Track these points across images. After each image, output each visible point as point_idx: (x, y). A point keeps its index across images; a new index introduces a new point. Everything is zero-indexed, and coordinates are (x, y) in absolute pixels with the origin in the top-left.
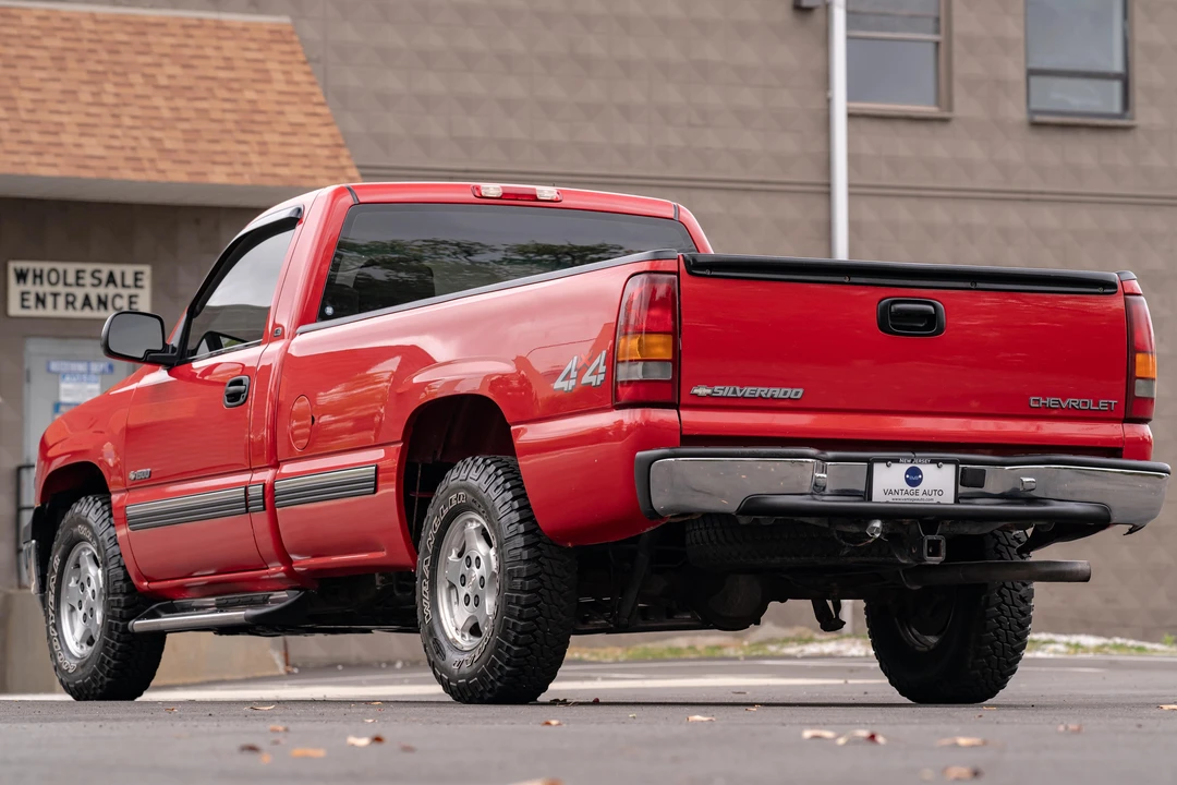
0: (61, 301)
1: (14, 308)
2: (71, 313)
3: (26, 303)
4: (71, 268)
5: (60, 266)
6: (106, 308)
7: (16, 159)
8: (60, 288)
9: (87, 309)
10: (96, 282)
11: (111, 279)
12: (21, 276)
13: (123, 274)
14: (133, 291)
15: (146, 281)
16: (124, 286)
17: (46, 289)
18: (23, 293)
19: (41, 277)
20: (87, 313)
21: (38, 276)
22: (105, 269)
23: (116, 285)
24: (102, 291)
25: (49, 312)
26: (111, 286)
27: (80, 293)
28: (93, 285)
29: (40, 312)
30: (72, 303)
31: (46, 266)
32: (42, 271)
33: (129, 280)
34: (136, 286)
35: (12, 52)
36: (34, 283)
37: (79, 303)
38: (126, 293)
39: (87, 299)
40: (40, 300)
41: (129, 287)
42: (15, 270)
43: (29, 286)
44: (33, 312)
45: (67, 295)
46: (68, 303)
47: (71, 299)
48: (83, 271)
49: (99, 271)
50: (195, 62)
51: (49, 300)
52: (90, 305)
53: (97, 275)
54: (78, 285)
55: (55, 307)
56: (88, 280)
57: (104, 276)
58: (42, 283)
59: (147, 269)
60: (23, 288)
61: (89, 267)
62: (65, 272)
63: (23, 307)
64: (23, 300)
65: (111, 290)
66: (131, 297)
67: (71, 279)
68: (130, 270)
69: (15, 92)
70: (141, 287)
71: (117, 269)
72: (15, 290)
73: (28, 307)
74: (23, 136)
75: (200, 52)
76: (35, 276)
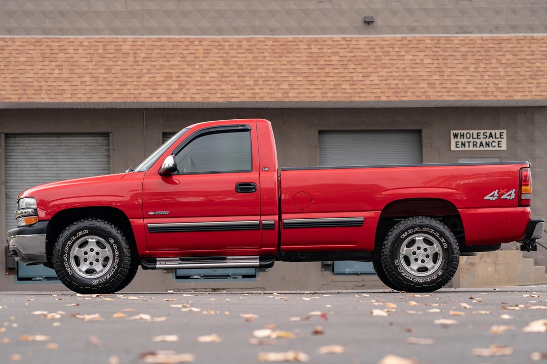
0: (471, 144)
1: (453, 148)
2: (475, 149)
3: (458, 146)
4: (475, 132)
5: (471, 132)
6: (489, 146)
7: (439, 94)
8: (471, 140)
9: (481, 147)
10: (485, 137)
11: (491, 135)
12: (456, 136)
13: (495, 133)
14: (500, 140)
15: (505, 136)
16: (496, 138)
17: (466, 140)
18: (456, 142)
19: (463, 135)
20: (482, 148)
21: (462, 136)
22: (488, 132)
23: (493, 138)
24: (487, 140)
25: (467, 148)
26: (491, 138)
27: (479, 141)
28: (484, 138)
29: (463, 149)
30: (476, 145)
31: (465, 132)
32: (463, 133)
33: (498, 136)
34: (501, 138)
35: (447, 54)
36: (461, 138)
37: (478, 145)
38: (497, 140)
39: (481, 143)
40: (463, 144)
41: (498, 138)
42: (453, 133)
43: (459, 139)
44: (460, 149)
45: (474, 142)
46: (474, 145)
47: (475, 143)
48: (480, 133)
49: (486, 133)
50: (518, 53)
51: (467, 144)
52: (483, 145)
53: (485, 134)
54: (478, 138)
55: (469, 147)
56: (482, 136)
57: (488, 135)
58: (464, 138)
59: (505, 131)
60: (456, 140)
61: (482, 131)
62: (473, 133)
63: (456, 147)
64: (456, 144)
65: (491, 140)
66: (498, 142)
67: (475, 136)
68: (498, 132)
69: (444, 69)
70: (503, 138)
71: (493, 132)
72: (453, 141)
73: (459, 147)
74: (444, 86)
75: (522, 49)
76: (461, 136)
